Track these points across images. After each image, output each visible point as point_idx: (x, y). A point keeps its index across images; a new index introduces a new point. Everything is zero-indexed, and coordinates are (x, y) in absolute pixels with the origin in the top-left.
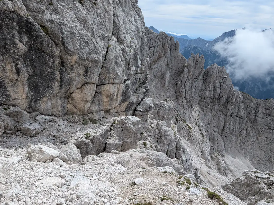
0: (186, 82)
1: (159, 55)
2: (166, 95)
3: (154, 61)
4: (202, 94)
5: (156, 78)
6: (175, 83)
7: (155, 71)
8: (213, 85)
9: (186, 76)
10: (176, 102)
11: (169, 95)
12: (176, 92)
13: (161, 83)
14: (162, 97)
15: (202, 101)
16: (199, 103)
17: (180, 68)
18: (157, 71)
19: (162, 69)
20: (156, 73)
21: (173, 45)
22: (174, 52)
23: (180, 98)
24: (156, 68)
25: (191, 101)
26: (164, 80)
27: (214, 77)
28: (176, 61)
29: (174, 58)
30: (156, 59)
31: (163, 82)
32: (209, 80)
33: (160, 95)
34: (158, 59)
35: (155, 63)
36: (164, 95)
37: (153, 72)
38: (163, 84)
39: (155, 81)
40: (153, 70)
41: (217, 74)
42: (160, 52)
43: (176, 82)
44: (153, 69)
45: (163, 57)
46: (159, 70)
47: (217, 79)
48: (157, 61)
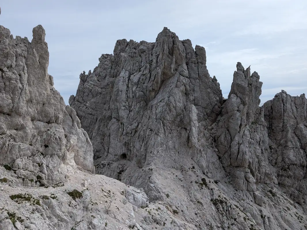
0: (240, 127)
1: (164, 73)
2: (201, 167)
3: (153, 89)
4: (276, 160)
5: (164, 125)
6: (211, 138)
7: (159, 109)
8: (294, 135)
9: (238, 114)
10: (231, 186)
11: (208, 167)
12: (220, 158)
13: (180, 136)
14: (190, 172)
15: (285, 177)
16: (279, 183)
17: (214, 104)
18: (165, 107)
19: (175, 101)
20: (162, 112)
21: (192, 55)
22: (196, 68)
23: (238, 172)
24: (161, 101)
25: (266, 179)
26: (186, 129)
27: (291, 117)
28: (203, 88)
29: (198, 80)
30: (157, 83)
31: (184, 134)
32: (281, 125)
33: (182, 170)
34: (163, 82)
35: (157, 92)
36: (194, 168)
37: (154, 112)
38: (184, 140)
39: (163, 131)
40: (154, 109)
41: (295, 110)
42: (166, 64)
43: (213, 136)
44: (154, 106)
45: (173, 75)
46: (168, 105)
47: (299, 121)
48: (160, 88)
